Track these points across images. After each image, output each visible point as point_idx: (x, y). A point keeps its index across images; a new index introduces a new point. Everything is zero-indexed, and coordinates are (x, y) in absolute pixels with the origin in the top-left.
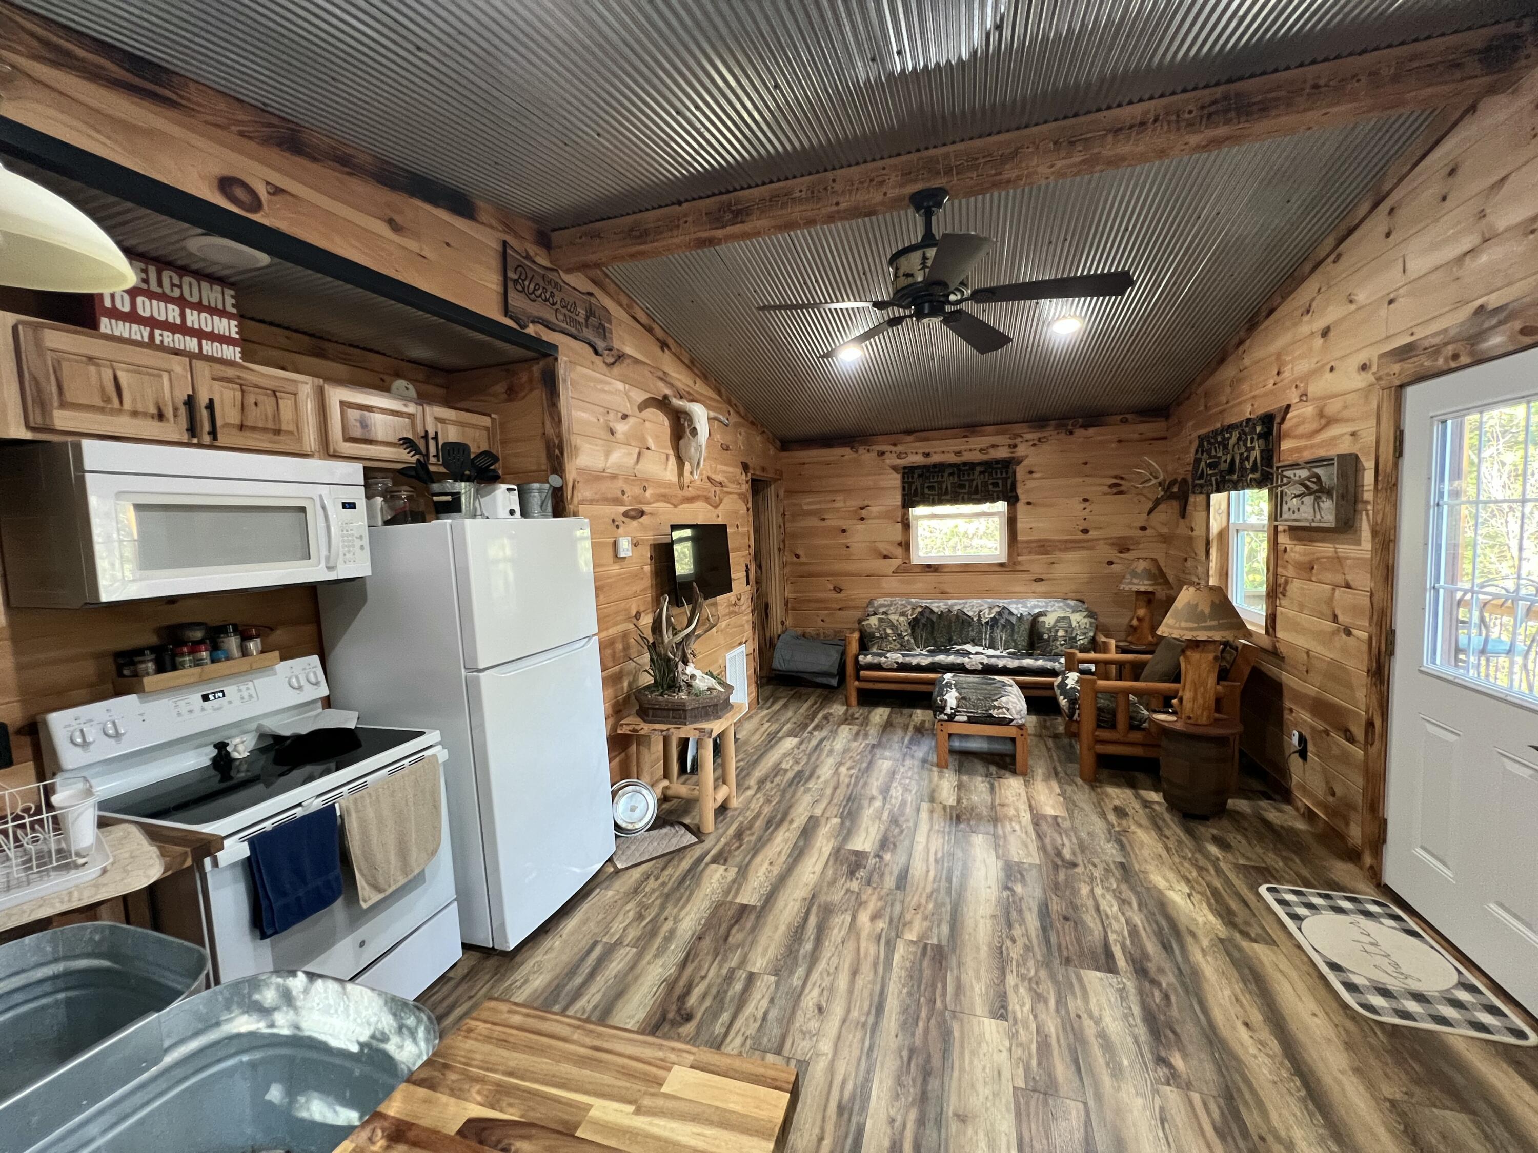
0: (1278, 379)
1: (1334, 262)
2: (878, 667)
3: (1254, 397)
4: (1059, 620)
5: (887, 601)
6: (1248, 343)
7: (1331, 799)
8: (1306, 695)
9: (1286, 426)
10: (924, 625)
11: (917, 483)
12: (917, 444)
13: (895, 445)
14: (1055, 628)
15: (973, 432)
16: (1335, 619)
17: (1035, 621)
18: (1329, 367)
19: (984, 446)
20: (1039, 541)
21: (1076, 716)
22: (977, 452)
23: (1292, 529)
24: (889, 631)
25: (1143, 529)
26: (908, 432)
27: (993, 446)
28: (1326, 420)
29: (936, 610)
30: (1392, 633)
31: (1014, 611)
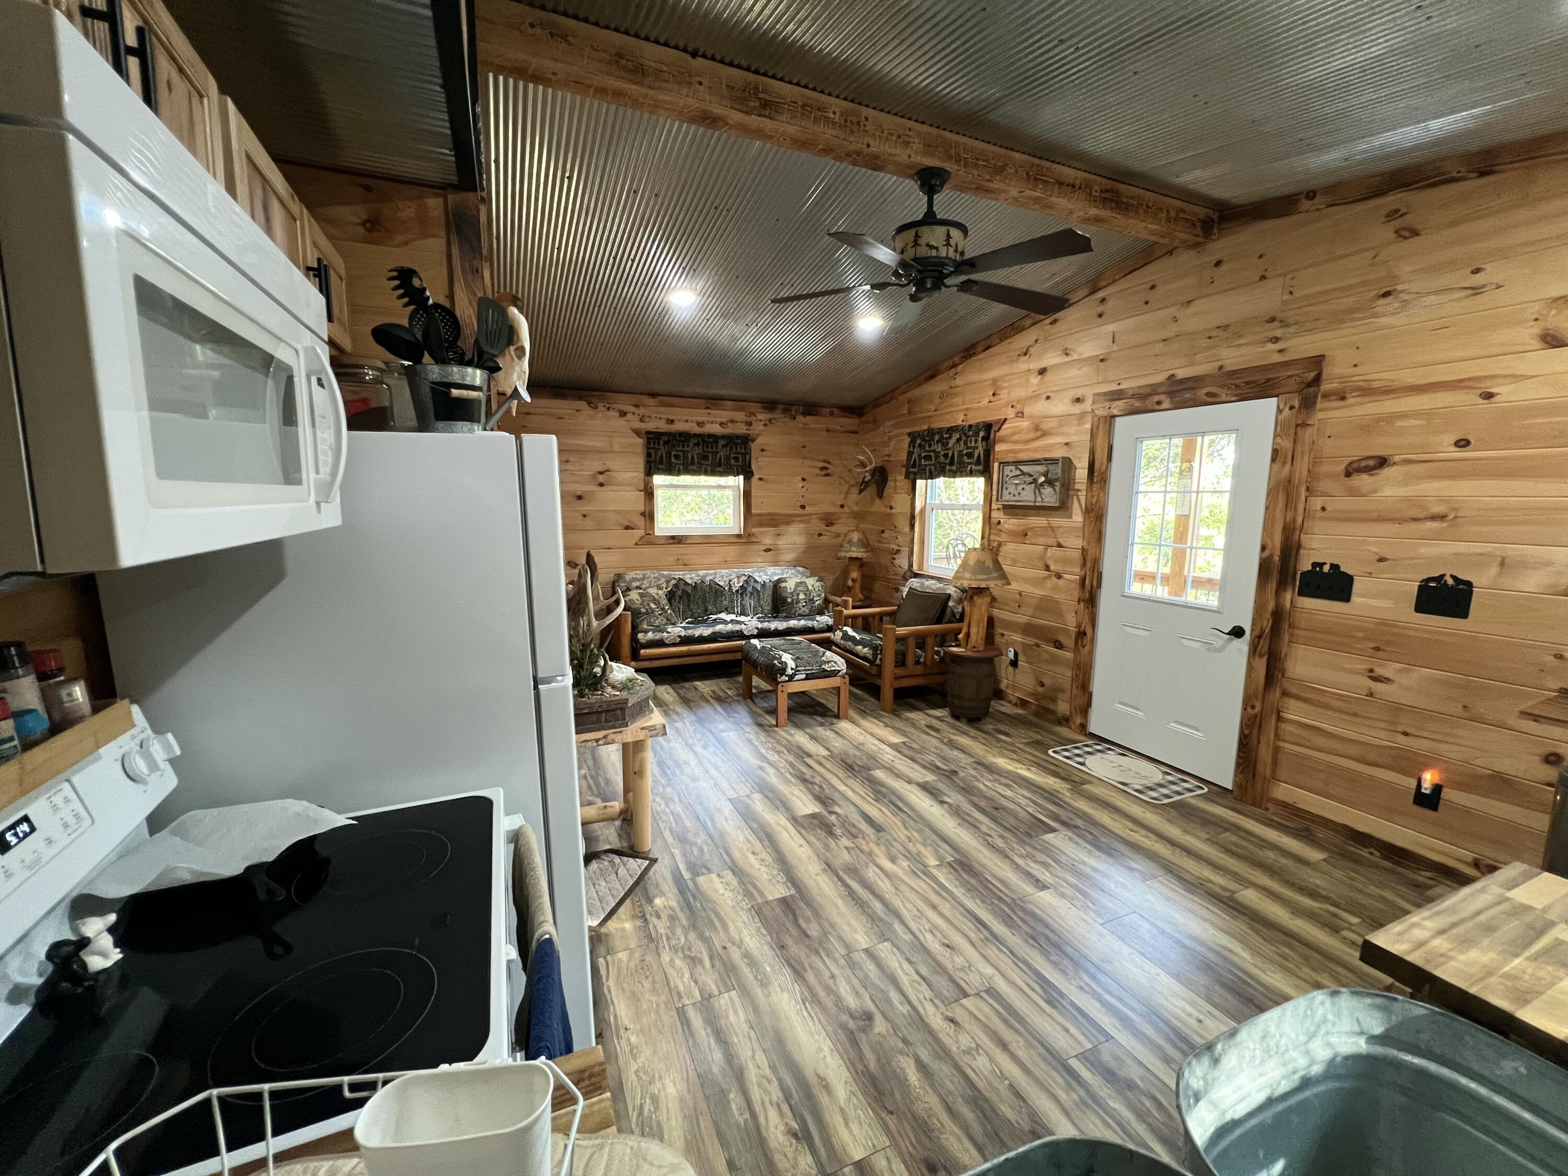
0: (992, 398)
1: (1051, 324)
2: (660, 643)
3: (967, 409)
4: (798, 585)
5: (639, 574)
6: (961, 367)
7: (1040, 689)
8: (1017, 623)
9: (1002, 433)
10: (680, 597)
11: (663, 451)
12: (662, 409)
13: (637, 406)
14: (795, 593)
15: (715, 405)
16: (1047, 568)
17: (777, 585)
18: (1045, 396)
19: (724, 420)
20: (768, 514)
21: (878, 661)
22: (718, 426)
23: (1005, 507)
24: (653, 606)
25: (842, 506)
26: (653, 395)
27: (732, 421)
28: (1040, 431)
29: (689, 581)
30: (1100, 575)
31: (759, 580)
